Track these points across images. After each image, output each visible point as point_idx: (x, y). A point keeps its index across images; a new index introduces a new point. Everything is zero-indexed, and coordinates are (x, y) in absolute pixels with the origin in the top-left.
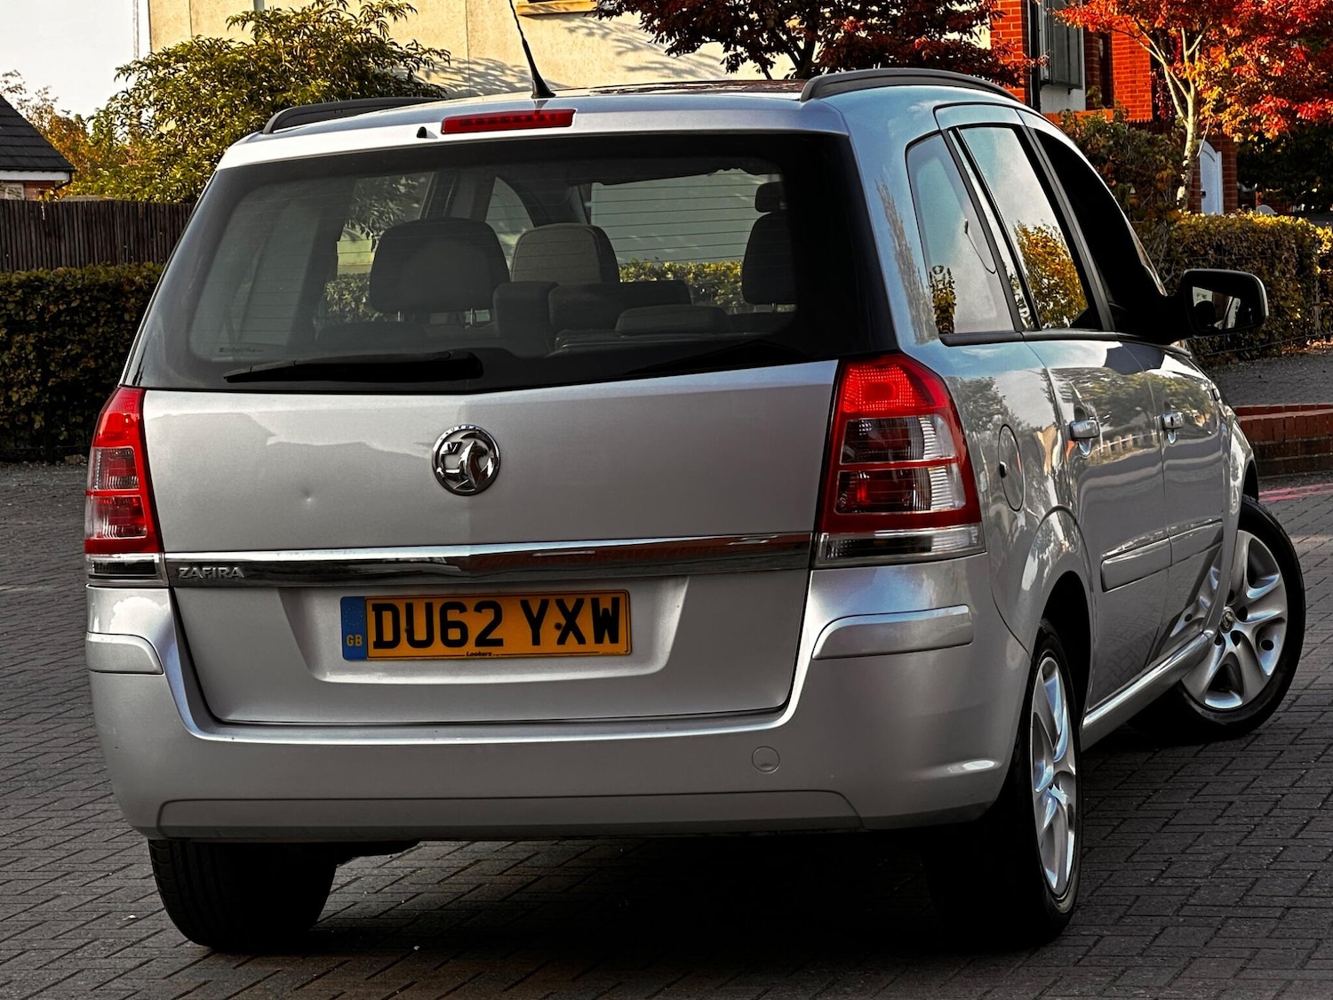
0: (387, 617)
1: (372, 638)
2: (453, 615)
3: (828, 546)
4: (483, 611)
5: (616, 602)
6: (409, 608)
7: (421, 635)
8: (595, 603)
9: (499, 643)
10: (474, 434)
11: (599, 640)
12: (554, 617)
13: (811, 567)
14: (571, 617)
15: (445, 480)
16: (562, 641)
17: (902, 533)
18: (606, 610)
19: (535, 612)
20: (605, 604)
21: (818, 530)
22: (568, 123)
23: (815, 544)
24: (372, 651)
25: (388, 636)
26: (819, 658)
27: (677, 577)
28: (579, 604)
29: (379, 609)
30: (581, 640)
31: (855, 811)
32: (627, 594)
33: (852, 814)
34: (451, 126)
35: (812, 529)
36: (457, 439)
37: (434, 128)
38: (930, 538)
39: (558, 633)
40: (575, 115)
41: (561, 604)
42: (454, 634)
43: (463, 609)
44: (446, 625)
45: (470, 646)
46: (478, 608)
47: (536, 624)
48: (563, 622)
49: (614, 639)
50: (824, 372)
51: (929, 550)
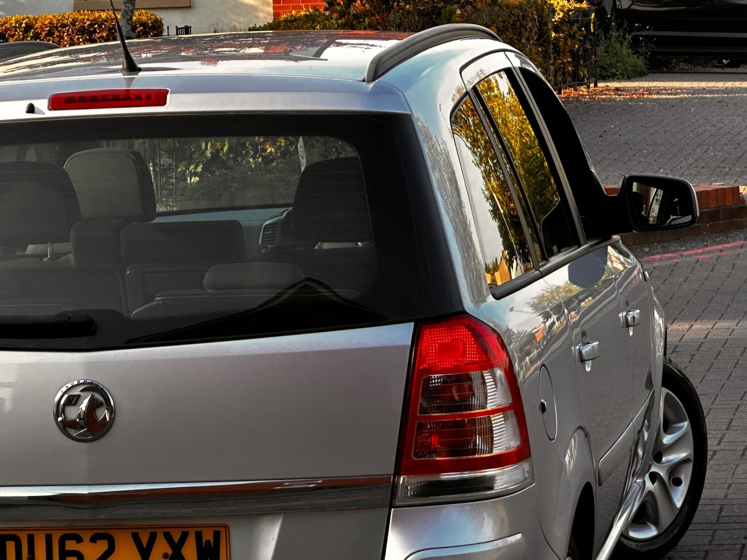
0: (11, 545)
2: (71, 545)
3: (406, 487)
4: (98, 541)
5: (217, 535)
6: (31, 539)
8: (199, 536)
10: (92, 387)
12: (162, 547)
13: (391, 507)
14: (177, 547)
15: (66, 426)
17: (467, 475)
18: (208, 542)
19: (145, 544)
20: (208, 536)
21: (398, 472)
22: (163, 102)
23: (395, 486)
27: (272, 513)
28: (184, 536)
29: (3, 539)
32: (227, 528)
34: (57, 102)
35: (393, 473)
36: (76, 392)
37: (42, 105)
40: (169, 96)
41: (168, 537)
43: (79, 540)
44: (64, 554)
46: (94, 540)
47: (145, 553)
48: (170, 552)
50: (402, 333)
51: (492, 488)
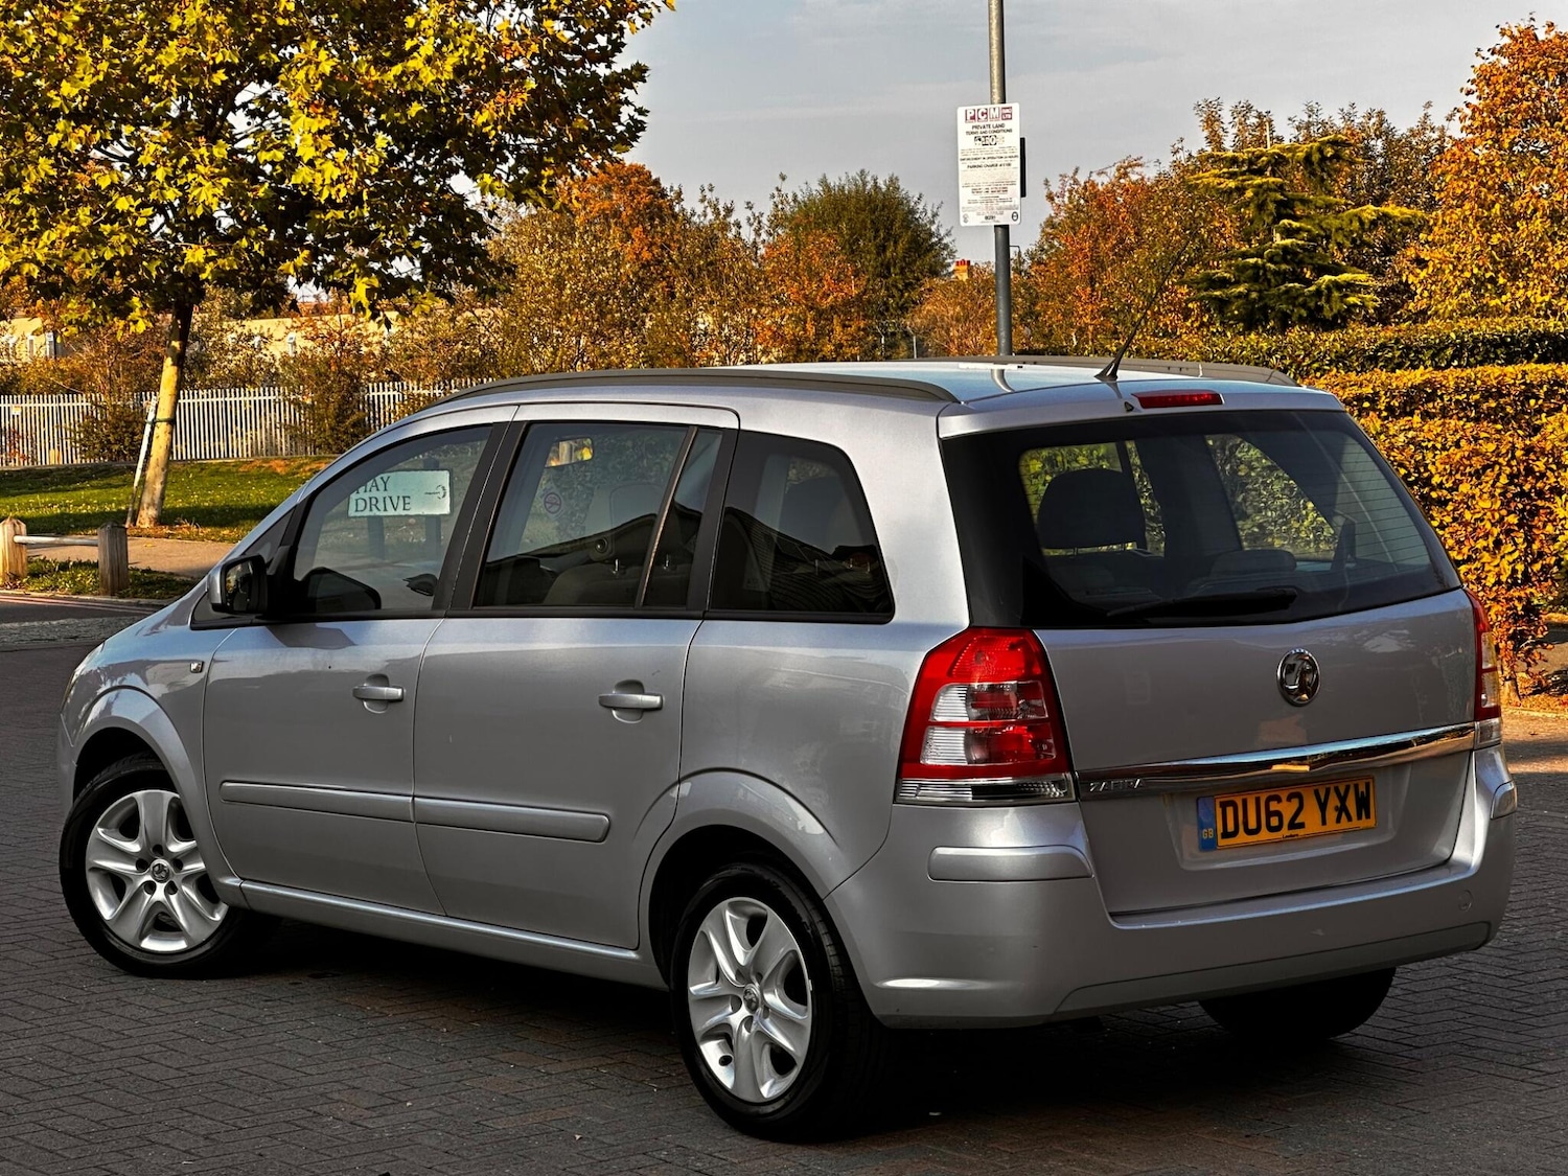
0: (1230, 810)
1: (1220, 829)
2: (1274, 806)
4: (1292, 800)
5: (1368, 786)
6: (1245, 803)
7: (1252, 824)
9: (1302, 825)
11: (1359, 818)
12: (1334, 802)
14: (1343, 799)
16: (1338, 820)
18: (1362, 793)
20: (1362, 788)
24: (1222, 842)
25: (1231, 828)
28: (1348, 789)
29: (1224, 806)
30: (1350, 819)
32: (1374, 779)
39: (1336, 814)
42: (1274, 821)
43: (1279, 800)
44: (1269, 814)
45: (1285, 831)
46: (1289, 799)
47: (1323, 807)
48: (1339, 805)
49: (1368, 816)
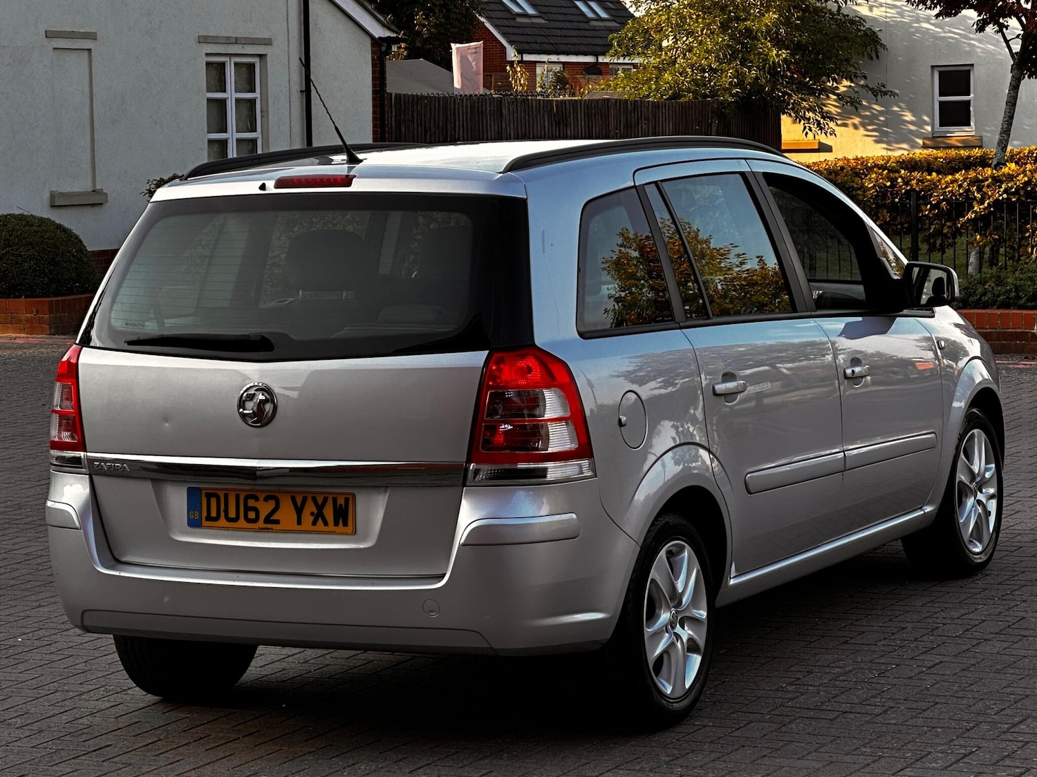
0: (214, 501)
1: (205, 514)
2: (251, 503)
3: (476, 472)
4: (269, 501)
5: (347, 500)
6: (226, 496)
7: (232, 514)
8: (335, 500)
9: (277, 522)
11: (336, 524)
12: (310, 507)
13: (464, 485)
14: (320, 508)
16: (314, 523)
18: (341, 505)
19: (299, 503)
20: (341, 501)
21: (469, 461)
22: (349, 184)
23: (467, 470)
24: (205, 523)
25: (214, 514)
26: (464, 545)
27: (383, 488)
28: (325, 500)
29: (209, 496)
30: (326, 524)
31: (490, 644)
32: (354, 496)
33: (489, 646)
34: (280, 183)
35: (465, 461)
36: (252, 392)
37: (270, 185)
38: (545, 470)
39: (312, 518)
40: (354, 180)
41: (314, 500)
42: (252, 515)
43: (257, 499)
44: (247, 509)
45: (261, 524)
46: (266, 499)
47: (299, 511)
48: (316, 511)
49: (345, 524)
50: (478, 358)
51: (545, 477)
